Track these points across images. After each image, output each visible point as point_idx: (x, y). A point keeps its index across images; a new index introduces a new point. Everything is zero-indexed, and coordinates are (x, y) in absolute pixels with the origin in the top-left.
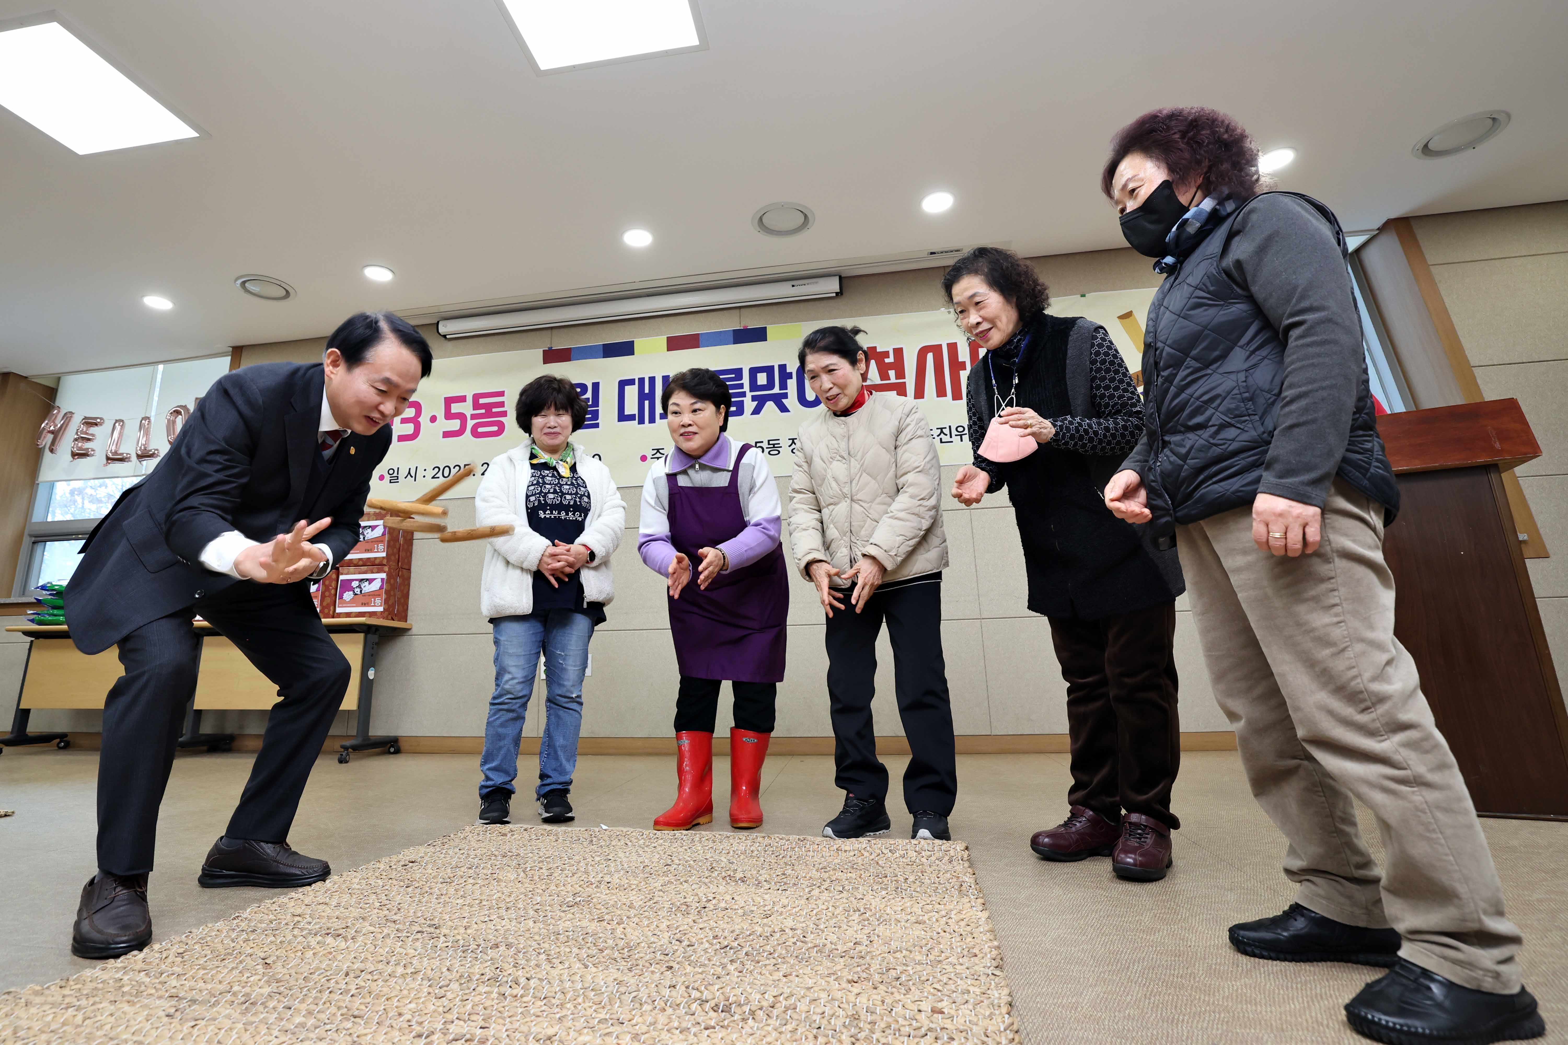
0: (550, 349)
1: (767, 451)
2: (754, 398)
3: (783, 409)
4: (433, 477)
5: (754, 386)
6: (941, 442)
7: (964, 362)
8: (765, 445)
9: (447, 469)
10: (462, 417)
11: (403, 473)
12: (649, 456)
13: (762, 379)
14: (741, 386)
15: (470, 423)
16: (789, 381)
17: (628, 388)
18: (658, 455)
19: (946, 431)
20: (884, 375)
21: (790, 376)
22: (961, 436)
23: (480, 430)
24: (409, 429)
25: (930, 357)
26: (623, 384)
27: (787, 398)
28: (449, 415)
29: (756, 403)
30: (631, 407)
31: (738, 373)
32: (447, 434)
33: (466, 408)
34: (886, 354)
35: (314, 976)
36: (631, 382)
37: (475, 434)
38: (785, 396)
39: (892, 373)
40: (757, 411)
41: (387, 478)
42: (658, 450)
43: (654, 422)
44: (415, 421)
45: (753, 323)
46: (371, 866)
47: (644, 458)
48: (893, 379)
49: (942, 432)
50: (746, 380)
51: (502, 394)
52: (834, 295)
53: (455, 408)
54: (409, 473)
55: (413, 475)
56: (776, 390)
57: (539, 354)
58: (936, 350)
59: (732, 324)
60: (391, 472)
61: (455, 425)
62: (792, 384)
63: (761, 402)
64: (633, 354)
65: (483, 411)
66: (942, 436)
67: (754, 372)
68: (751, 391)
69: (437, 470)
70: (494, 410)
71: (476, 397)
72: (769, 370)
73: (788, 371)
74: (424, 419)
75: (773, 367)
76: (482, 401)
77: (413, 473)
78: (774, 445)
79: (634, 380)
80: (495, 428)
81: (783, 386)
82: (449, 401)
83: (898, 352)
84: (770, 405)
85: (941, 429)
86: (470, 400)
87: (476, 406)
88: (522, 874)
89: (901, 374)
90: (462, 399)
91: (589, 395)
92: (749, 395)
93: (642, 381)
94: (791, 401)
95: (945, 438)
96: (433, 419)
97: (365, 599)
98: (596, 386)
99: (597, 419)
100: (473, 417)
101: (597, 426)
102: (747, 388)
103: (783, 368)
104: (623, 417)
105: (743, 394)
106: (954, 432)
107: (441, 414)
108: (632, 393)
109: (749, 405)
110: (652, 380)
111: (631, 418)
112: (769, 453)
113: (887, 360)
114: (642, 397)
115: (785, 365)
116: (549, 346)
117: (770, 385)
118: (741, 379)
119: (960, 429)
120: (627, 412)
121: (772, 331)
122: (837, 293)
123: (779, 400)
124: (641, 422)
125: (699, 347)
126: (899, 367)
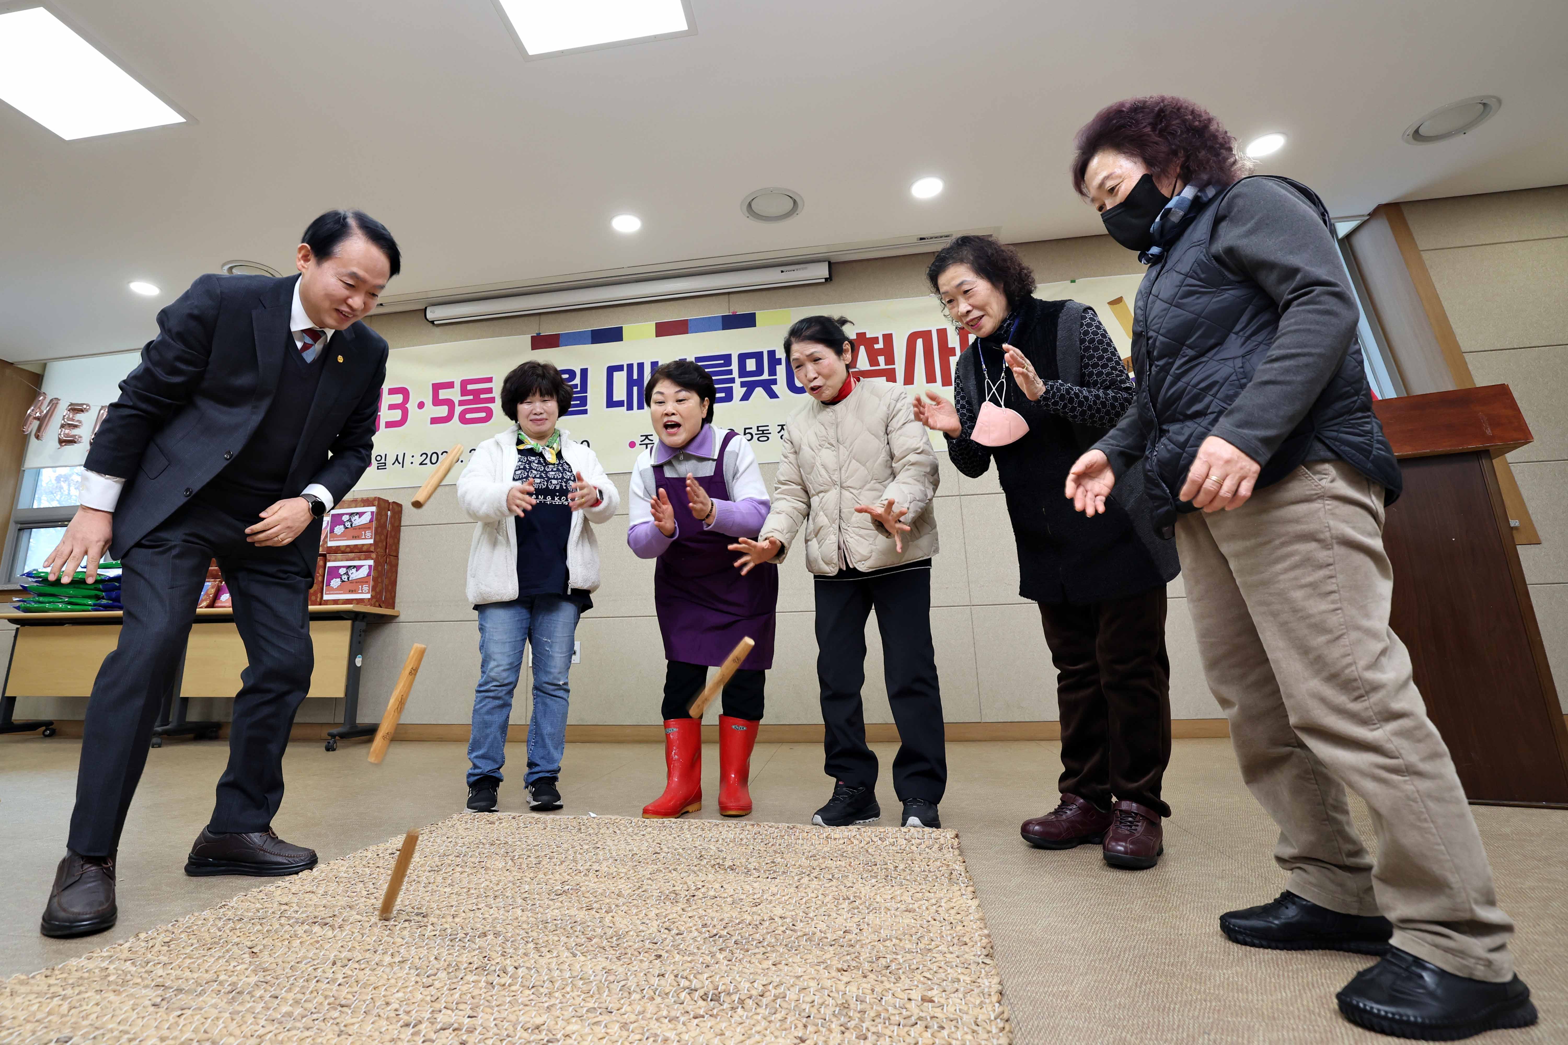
0: (538, 334)
1: (756, 437)
2: (743, 384)
3: (773, 395)
4: (421, 464)
5: (743, 372)
7: (954, 348)
8: (754, 431)
9: (435, 456)
10: (449, 403)
11: (391, 459)
12: (638, 443)
13: (751, 365)
14: (730, 372)
15: (458, 409)
17: (616, 375)
20: (873, 361)
21: (779, 362)
23: (468, 416)
24: (397, 415)
25: (920, 342)
26: (611, 370)
27: (776, 384)
28: (437, 402)
29: (745, 389)
30: (620, 393)
31: (727, 358)
32: (435, 421)
33: (454, 395)
34: (875, 340)
35: (302, 965)
36: (620, 368)
37: (463, 420)
38: (774, 382)
39: (881, 359)
40: (746, 397)
44: (402, 407)
45: (741, 308)
46: (358, 854)
47: (632, 445)
48: (883, 365)
50: (735, 366)
51: (490, 380)
52: (823, 280)
53: (443, 394)
54: (397, 459)
55: (401, 461)
56: (765, 376)
57: (527, 339)
58: (926, 335)
59: (721, 310)
61: (443, 411)
62: (781, 370)
63: (750, 389)
64: (621, 340)
65: (471, 397)
67: (743, 358)
68: (740, 377)
69: (424, 456)
70: (482, 396)
71: (464, 383)
72: (758, 356)
73: (777, 357)
74: (412, 406)
75: (762, 353)
76: (470, 387)
77: (400, 460)
78: (763, 431)
79: (622, 366)
80: (483, 415)
81: (772, 372)
82: (437, 387)
83: (888, 338)
84: (759, 391)
86: (457, 386)
87: (464, 392)
88: (510, 862)
89: (890, 360)
90: (450, 385)
92: (738, 381)
93: (630, 366)
94: (781, 387)
96: (421, 405)
97: (352, 586)
98: (584, 372)
99: (586, 405)
100: (461, 403)
101: (585, 412)
102: (735, 374)
103: (772, 353)
104: (611, 403)
105: (732, 381)
107: (428, 400)
108: (620, 379)
109: (738, 391)
110: (641, 366)
111: (620, 404)
112: (758, 439)
113: (876, 346)
114: (631, 383)
115: (774, 351)
116: (537, 332)
117: (759, 371)
118: (730, 365)
120: (616, 398)
121: (761, 317)
122: (826, 279)
123: (768, 387)
124: (630, 408)
125: (686, 332)
126: (889, 353)
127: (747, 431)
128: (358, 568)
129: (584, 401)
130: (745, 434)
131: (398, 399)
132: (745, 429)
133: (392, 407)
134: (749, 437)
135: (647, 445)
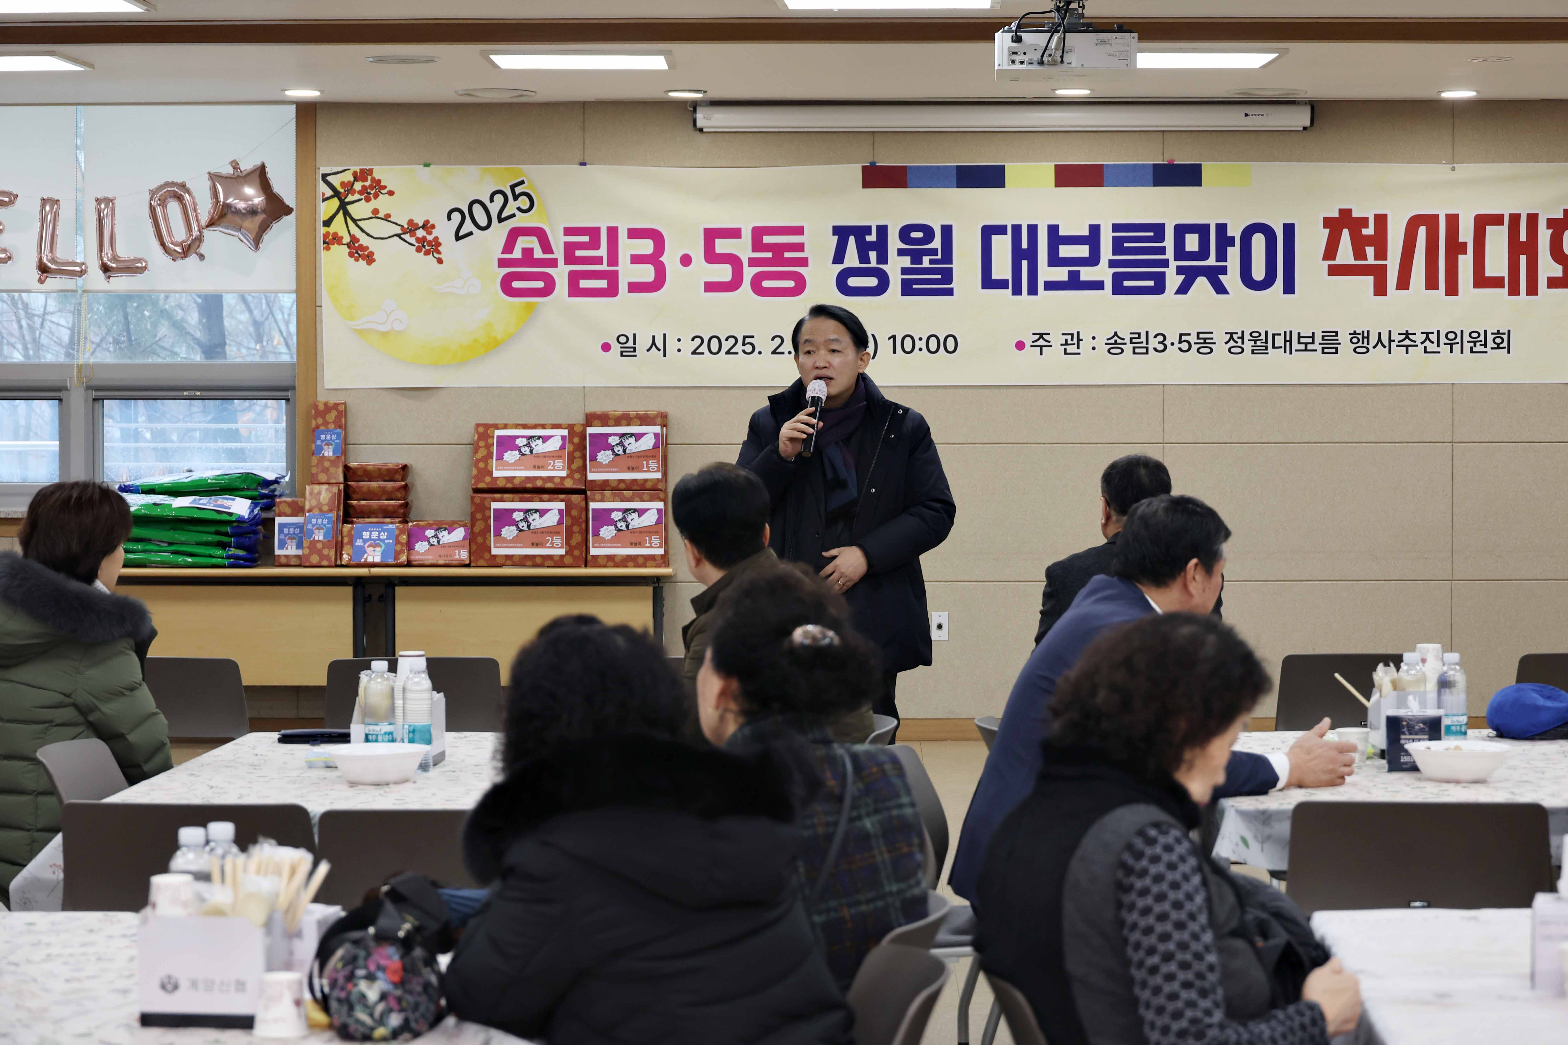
0: (873, 164)
1: (1195, 347)
2: (1180, 270)
3: (1221, 289)
4: (694, 353)
5: (1180, 253)
6: (1426, 352)
7: (1466, 244)
8: (1193, 339)
9: (715, 342)
10: (733, 260)
11: (643, 343)
12: (1028, 343)
13: (1192, 242)
14: (1162, 251)
15: (749, 273)
16: (1229, 249)
17: (995, 239)
18: (1041, 342)
19: (1433, 337)
20: (1359, 254)
21: (1231, 241)
22: (1451, 345)
23: (766, 284)
24: (647, 273)
25: (1422, 231)
26: (989, 232)
27: (1226, 273)
28: (712, 257)
29: (1182, 277)
30: (1002, 269)
31: (1158, 230)
32: (711, 287)
33: (742, 248)
34: (1364, 222)
36: (1001, 230)
37: (757, 288)
38: (1224, 270)
39: (1370, 251)
40: (1183, 289)
41: (616, 348)
42: (1041, 336)
43: (1036, 294)
44: (655, 259)
45: (1182, 159)
47: (1020, 346)
48: (1371, 260)
49: (1427, 338)
50: (1169, 243)
51: (799, 231)
52: (1302, 129)
53: (722, 246)
54: (654, 343)
55: (661, 346)
56: (1212, 261)
57: (855, 172)
58: (1431, 221)
59: (1153, 155)
60: (623, 339)
61: (724, 273)
62: (1234, 253)
63: (1189, 277)
64: (1004, 186)
65: (769, 255)
66: (1427, 343)
67: (1181, 230)
68: (1176, 259)
69: (698, 341)
70: (787, 255)
71: (758, 233)
72: (1202, 230)
73: (1229, 234)
74: (670, 259)
75: (1208, 225)
76: (767, 239)
77: (660, 344)
78: (1205, 339)
79: (1005, 227)
80: (790, 284)
81: (1222, 256)
82: (711, 235)
83: (1381, 220)
84: (1202, 283)
85: (1427, 334)
86: (747, 235)
87: (757, 245)
89: (1381, 253)
90: (735, 233)
91: (937, 244)
92: (1173, 264)
93: (1017, 229)
94: (1232, 279)
95: (1431, 347)
96: (686, 260)
98: (947, 231)
99: (950, 282)
100: (753, 262)
101: (950, 292)
102: (1170, 254)
103: (1222, 228)
104: (988, 282)
105: (1165, 263)
106: (1443, 340)
107: (698, 253)
108: (1002, 246)
109: (1173, 280)
110: (1033, 230)
111: (1001, 284)
112: (1198, 351)
113: (1365, 232)
114: (1018, 254)
115: (1226, 225)
116: (871, 160)
117: (1203, 253)
118: (1163, 240)
119: (1451, 336)
120: (995, 275)
121: (1208, 171)
122: (1305, 128)
123: (1214, 276)
124: (1017, 291)
125: (1102, 186)
126: (1380, 242)
127: (1184, 338)
128: (641, 512)
129: (947, 276)
130: (1180, 342)
131: (646, 247)
132: (1181, 335)
133: (637, 259)
134: (1185, 346)
135: (1041, 347)
